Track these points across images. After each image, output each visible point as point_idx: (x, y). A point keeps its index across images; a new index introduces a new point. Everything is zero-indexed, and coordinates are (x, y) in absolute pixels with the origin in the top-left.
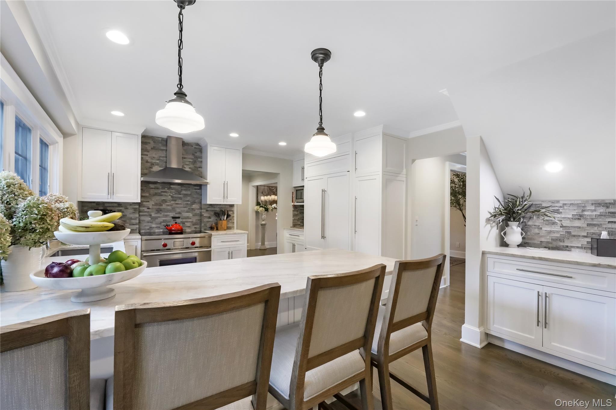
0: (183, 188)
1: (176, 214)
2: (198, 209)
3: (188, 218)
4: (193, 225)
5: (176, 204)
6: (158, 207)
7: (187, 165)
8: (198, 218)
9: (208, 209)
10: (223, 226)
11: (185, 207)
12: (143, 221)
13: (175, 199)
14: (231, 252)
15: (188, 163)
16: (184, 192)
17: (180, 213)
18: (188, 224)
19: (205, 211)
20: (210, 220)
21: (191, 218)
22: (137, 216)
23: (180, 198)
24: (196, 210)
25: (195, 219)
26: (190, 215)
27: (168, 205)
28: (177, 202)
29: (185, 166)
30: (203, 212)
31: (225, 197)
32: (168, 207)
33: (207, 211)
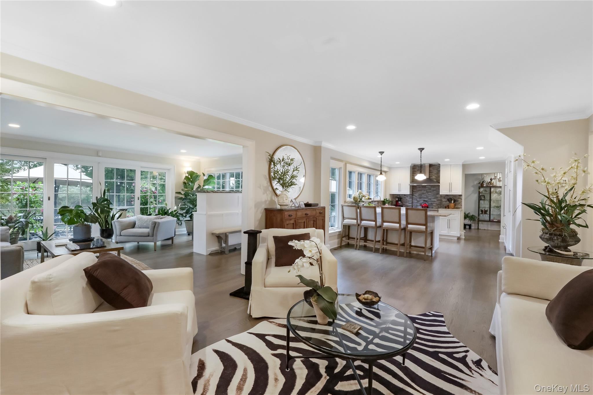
0: (432, 187)
1: (428, 199)
2: (440, 197)
3: (434, 201)
4: (437, 205)
5: (428, 195)
6: (420, 196)
7: (434, 175)
8: (439, 202)
9: (445, 197)
10: (451, 206)
11: (433, 196)
12: (414, 202)
13: (428, 192)
14: (449, 220)
15: (434, 174)
16: (432, 189)
17: (430, 199)
18: (434, 205)
19: (443, 198)
20: (446, 203)
21: (435, 202)
22: (411, 200)
23: (430, 192)
24: (439, 198)
25: (438, 202)
26: (435, 200)
27: (425, 195)
28: (429, 194)
29: (433, 176)
30: (442, 199)
31: (450, 190)
32: (425, 196)
33: (444, 198)
